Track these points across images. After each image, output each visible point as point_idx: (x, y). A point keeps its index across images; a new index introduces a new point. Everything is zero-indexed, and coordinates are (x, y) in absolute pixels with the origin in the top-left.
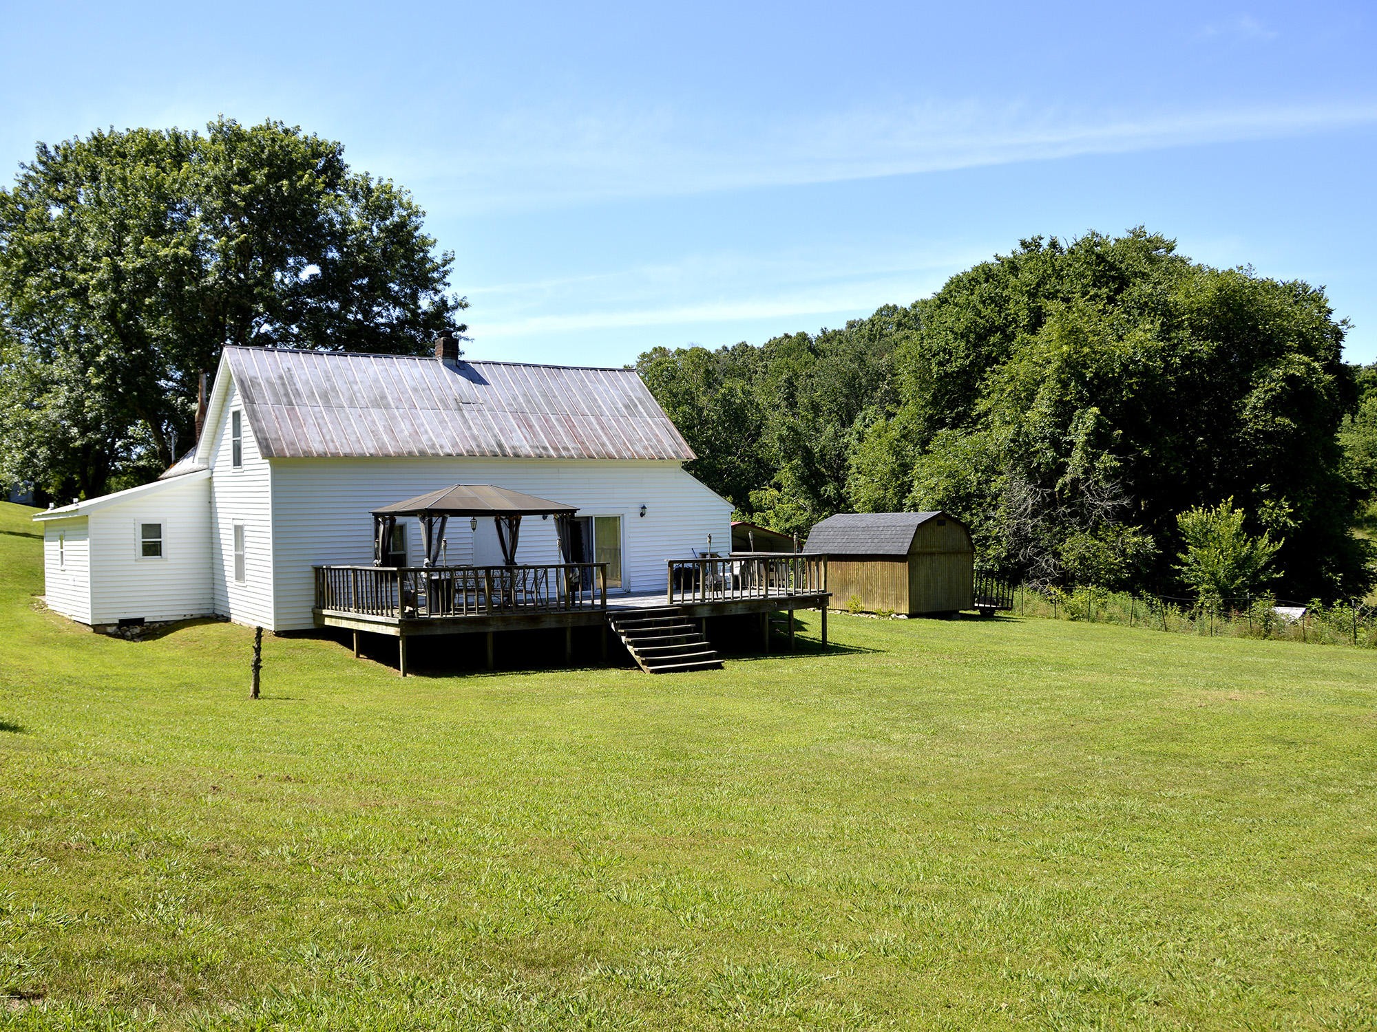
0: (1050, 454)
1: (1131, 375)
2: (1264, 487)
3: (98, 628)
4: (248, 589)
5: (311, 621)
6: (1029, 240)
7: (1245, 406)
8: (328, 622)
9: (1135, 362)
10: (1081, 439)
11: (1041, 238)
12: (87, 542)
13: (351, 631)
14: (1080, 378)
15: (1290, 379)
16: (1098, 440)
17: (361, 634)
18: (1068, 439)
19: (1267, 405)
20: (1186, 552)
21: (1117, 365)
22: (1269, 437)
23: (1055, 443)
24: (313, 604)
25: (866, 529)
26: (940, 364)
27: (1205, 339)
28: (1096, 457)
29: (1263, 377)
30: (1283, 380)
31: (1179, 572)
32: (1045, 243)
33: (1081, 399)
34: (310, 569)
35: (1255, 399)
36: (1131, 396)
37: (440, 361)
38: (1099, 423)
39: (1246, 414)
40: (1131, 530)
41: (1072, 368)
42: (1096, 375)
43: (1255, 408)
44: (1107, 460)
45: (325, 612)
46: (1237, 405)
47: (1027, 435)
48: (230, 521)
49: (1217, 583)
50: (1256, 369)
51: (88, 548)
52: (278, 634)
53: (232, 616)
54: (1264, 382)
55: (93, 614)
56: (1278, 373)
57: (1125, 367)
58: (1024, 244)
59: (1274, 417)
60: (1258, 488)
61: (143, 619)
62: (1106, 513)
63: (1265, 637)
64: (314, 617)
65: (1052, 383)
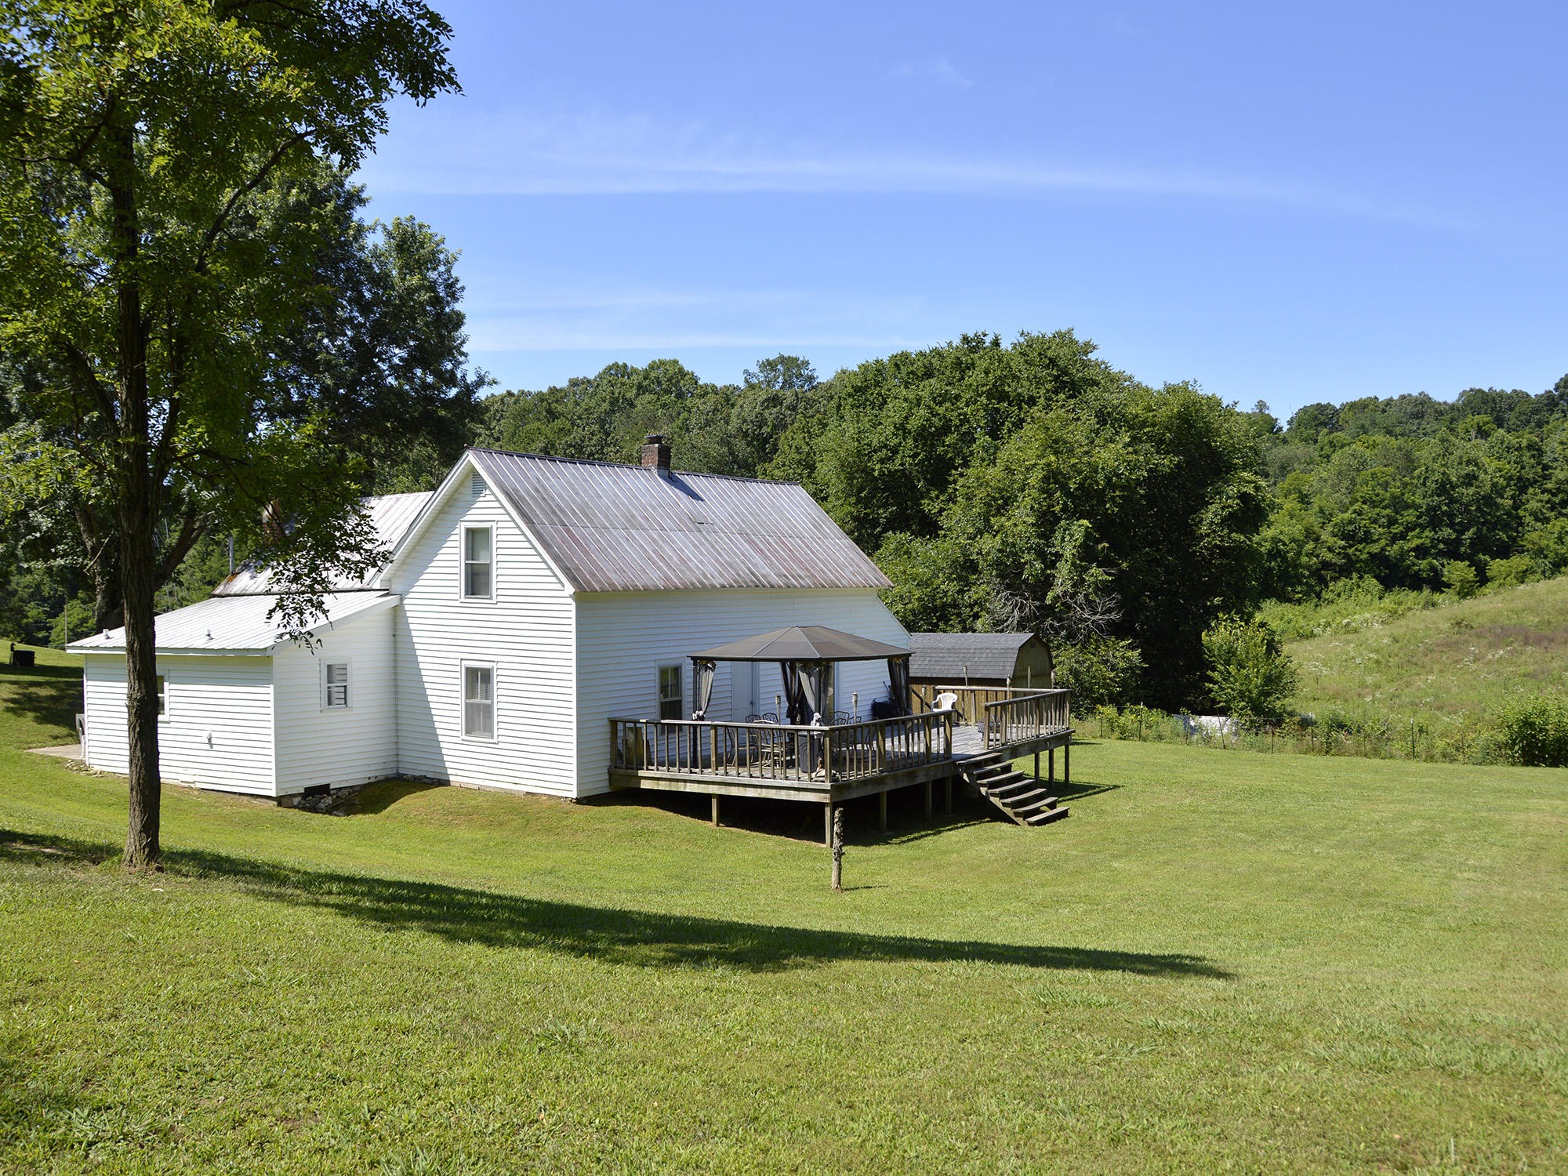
0: (1038, 565)
1: (1114, 488)
2: (1217, 600)
3: (281, 801)
4: (501, 745)
5: (607, 783)
6: (971, 335)
7: (1202, 520)
8: (645, 785)
9: (1118, 476)
10: (1069, 551)
11: (985, 335)
12: (271, 689)
13: (709, 796)
14: (1064, 488)
15: (1244, 497)
16: (1087, 554)
17: (722, 799)
18: (1054, 550)
19: (1224, 520)
20: (1214, 669)
21: (1100, 477)
22: (1224, 552)
23: (1041, 555)
24: (608, 763)
25: (951, 650)
26: (882, 461)
27: (1167, 453)
28: (1086, 569)
29: (1219, 493)
30: (1238, 497)
31: (1210, 690)
32: (988, 340)
33: (1065, 509)
34: (607, 723)
35: (1211, 514)
36: (1116, 509)
37: (654, 471)
38: (1088, 535)
39: (1204, 529)
40: (1123, 643)
41: (1054, 478)
42: (1081, 485)
43: (1212, 523)
44: (1096, 573)
45: (641, 773)
46: (1193, 520)
47: (1014, 545)
48: (458, 662)
49: (1251, 700)
50: (1211, 484)
51: (271, 697)
52: (579, 801)
53: (451, 778)
54: (1220, 499)
55: (278, 783)
56: (1232, 490)
57: (1108, 479)
58: (965, 339)
59: (1230, 533)
60: (1212, 602)
61: (328, 785)
62: (1098, 626)
63: (1327, 753)
64: (610, 779)
65: (1035, 493)
